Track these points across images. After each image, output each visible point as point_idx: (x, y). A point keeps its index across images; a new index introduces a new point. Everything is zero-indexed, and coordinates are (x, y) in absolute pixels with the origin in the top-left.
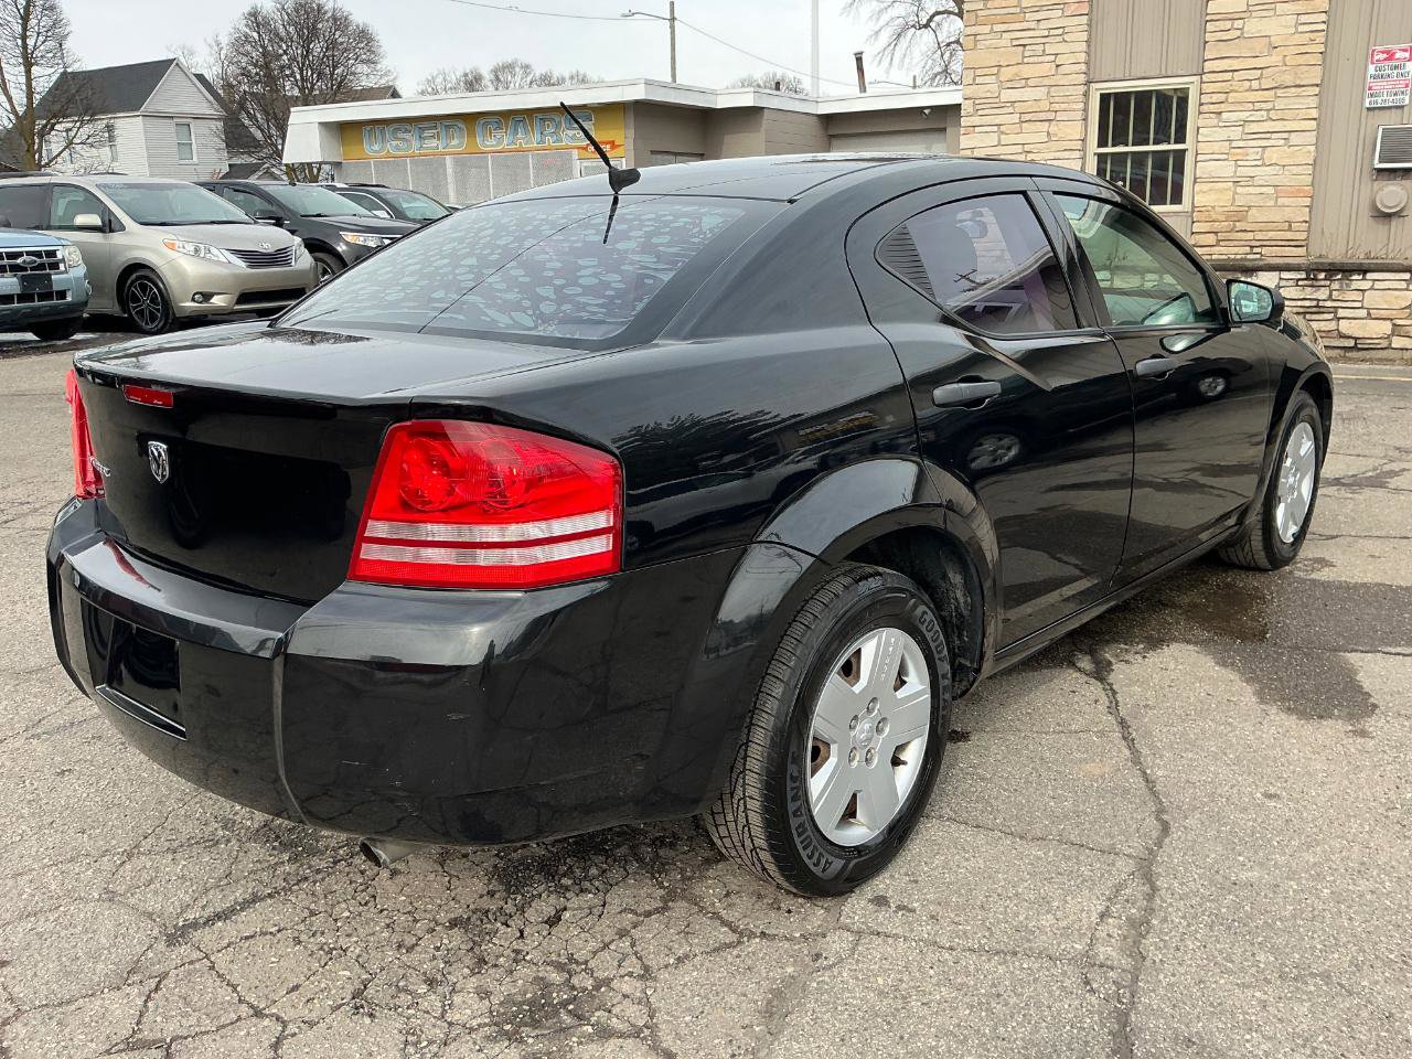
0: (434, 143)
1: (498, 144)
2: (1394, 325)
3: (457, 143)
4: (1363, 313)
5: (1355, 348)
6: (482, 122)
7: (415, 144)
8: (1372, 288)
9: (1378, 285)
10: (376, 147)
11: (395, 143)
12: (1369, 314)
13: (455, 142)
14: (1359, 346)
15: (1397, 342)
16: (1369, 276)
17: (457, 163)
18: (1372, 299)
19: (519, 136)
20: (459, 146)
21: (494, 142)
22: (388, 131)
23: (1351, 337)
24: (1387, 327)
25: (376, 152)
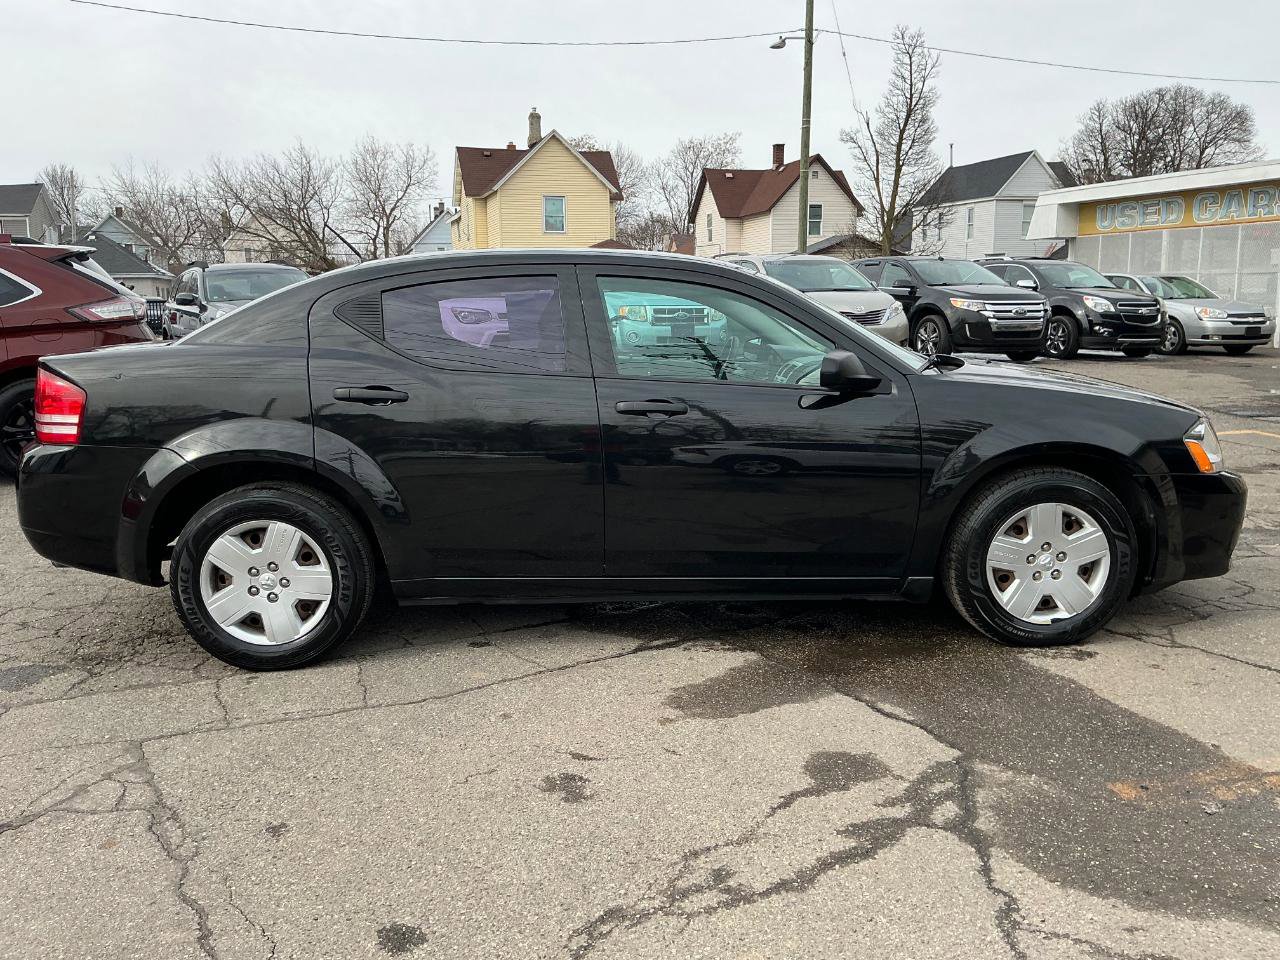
0: (1155, 218)
1: (1212, 217)
3: (1175, 217)
6: (1200, 198)
7: (1138, 219)
10: (1106, 224)
11: (1121, 219)
13: (1172, 217)
17: (1171, 235)
19: (1233, 209)
20: (1177, 220)
21: (1208, 216)
22: (1118, 208)
25: (1104, 227)
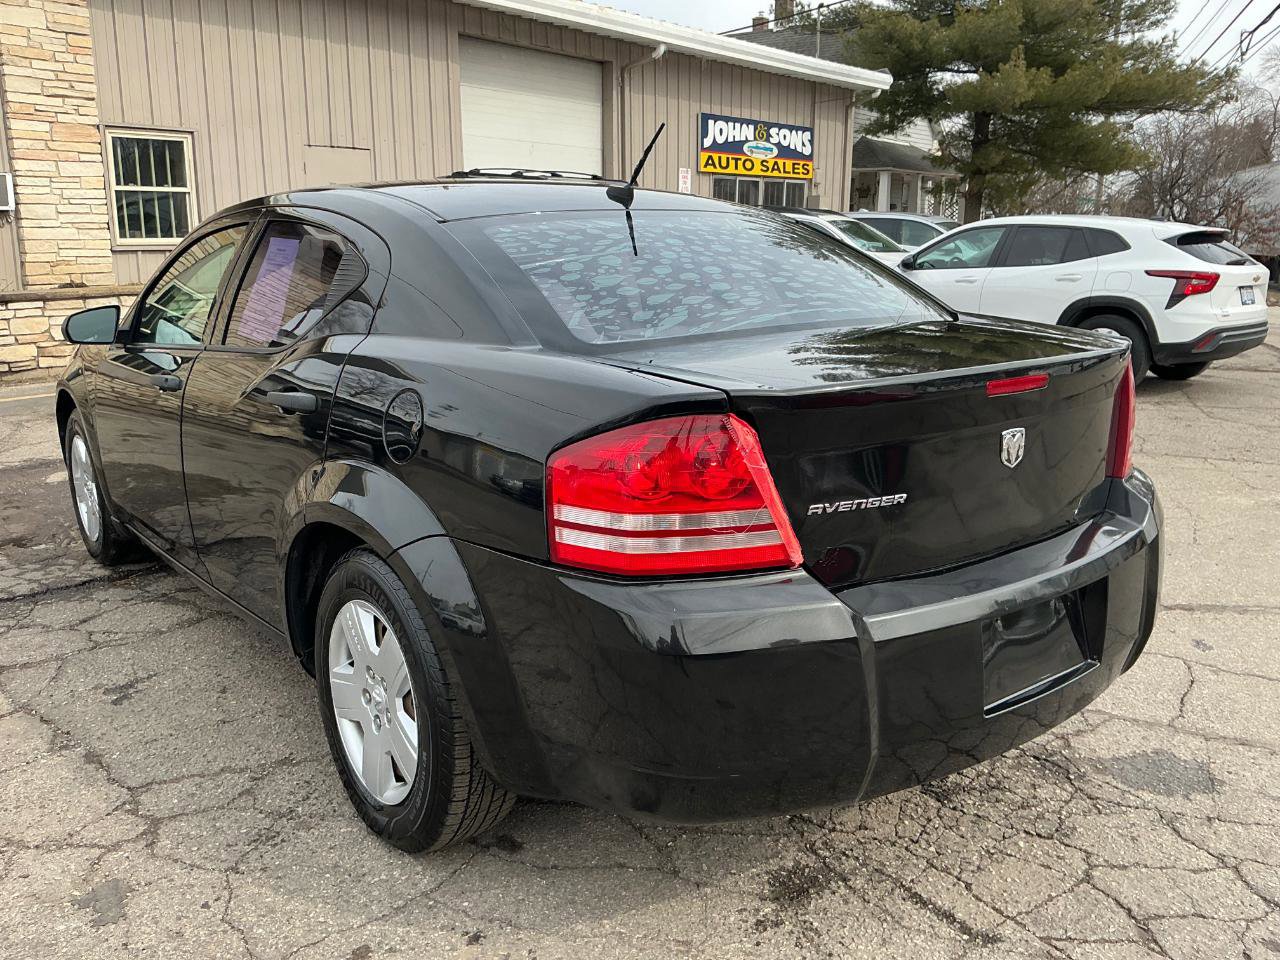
2: (38, 347)
4: (11, 340)
5: (10, 372)
8: (15, 317)
9: (20, 314)
12: (16, 340)
14: (13, 370)
15: (44, 362)
16: (10, 306)
18: (17, 326)
23: (4, 363)
24: (32, 351)
